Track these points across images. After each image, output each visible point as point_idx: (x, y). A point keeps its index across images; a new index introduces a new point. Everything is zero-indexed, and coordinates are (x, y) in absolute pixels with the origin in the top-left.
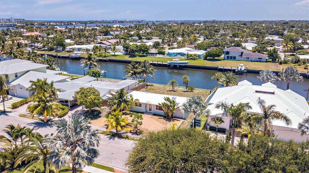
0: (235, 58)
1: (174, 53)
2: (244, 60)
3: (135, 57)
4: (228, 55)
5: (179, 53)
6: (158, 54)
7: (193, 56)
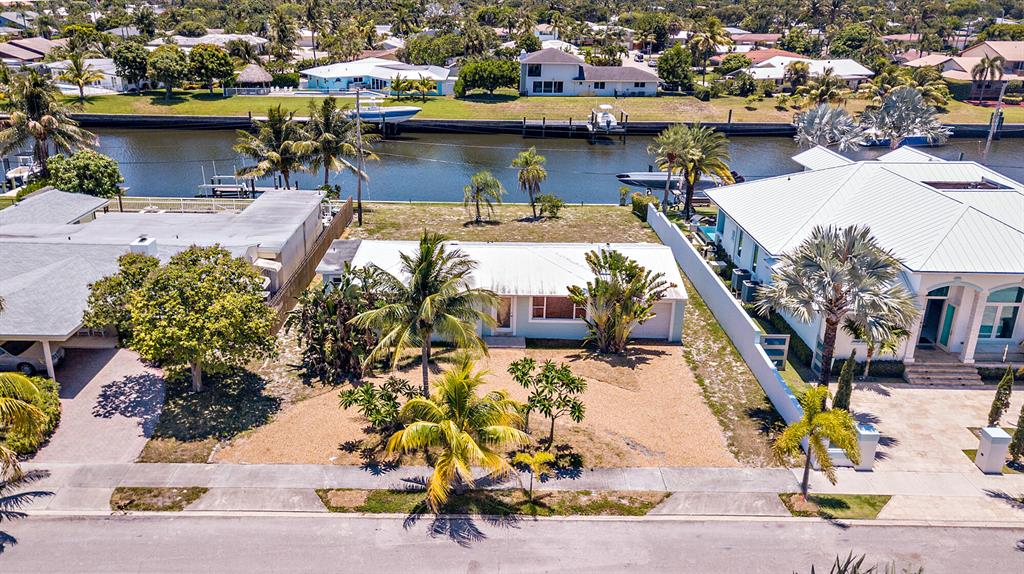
1: (338, 80)
4: (538, 79)
5: (356, 80)
6: (274, 84)
7: (417, 88)
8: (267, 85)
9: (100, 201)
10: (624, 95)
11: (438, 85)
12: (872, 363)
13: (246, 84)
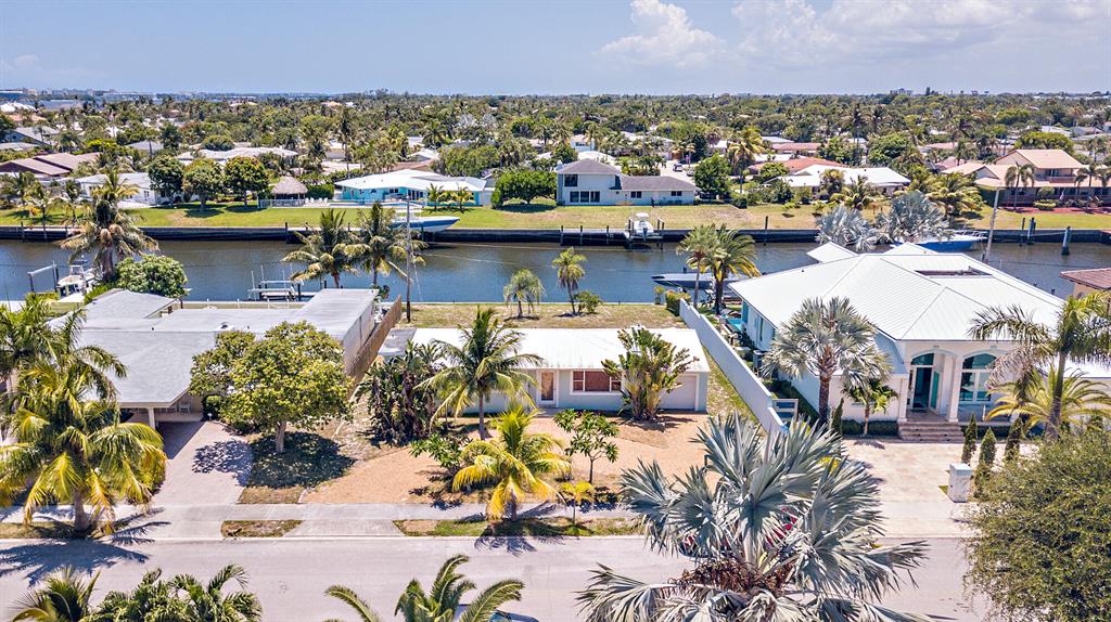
0: (596, 197)
1: (374, 191)
2: (628, 202)
3: (217, 213)
4: (574, 189)
5: (391, 191)
6: (308, 195)
7: (454, 198)
8: (302, 196)
9: (166, 301)
10: (661, 204)
11: (475, 195)
12: (870, 423)
13: (280, 196)
